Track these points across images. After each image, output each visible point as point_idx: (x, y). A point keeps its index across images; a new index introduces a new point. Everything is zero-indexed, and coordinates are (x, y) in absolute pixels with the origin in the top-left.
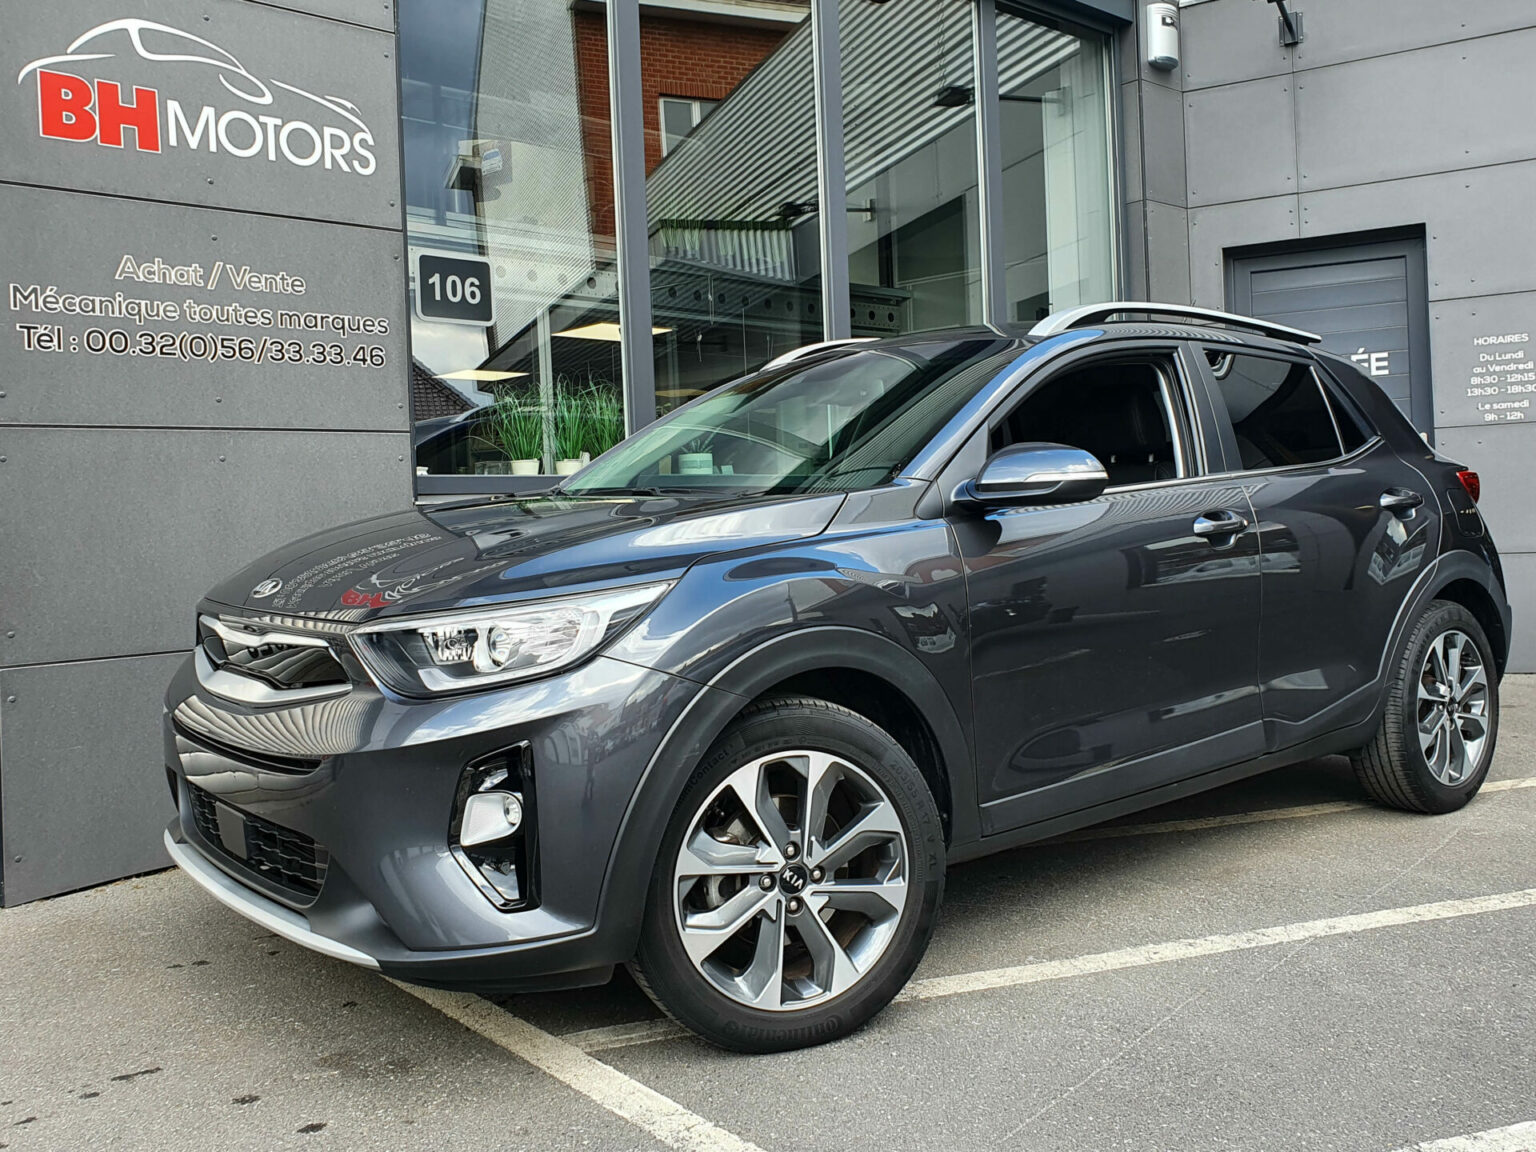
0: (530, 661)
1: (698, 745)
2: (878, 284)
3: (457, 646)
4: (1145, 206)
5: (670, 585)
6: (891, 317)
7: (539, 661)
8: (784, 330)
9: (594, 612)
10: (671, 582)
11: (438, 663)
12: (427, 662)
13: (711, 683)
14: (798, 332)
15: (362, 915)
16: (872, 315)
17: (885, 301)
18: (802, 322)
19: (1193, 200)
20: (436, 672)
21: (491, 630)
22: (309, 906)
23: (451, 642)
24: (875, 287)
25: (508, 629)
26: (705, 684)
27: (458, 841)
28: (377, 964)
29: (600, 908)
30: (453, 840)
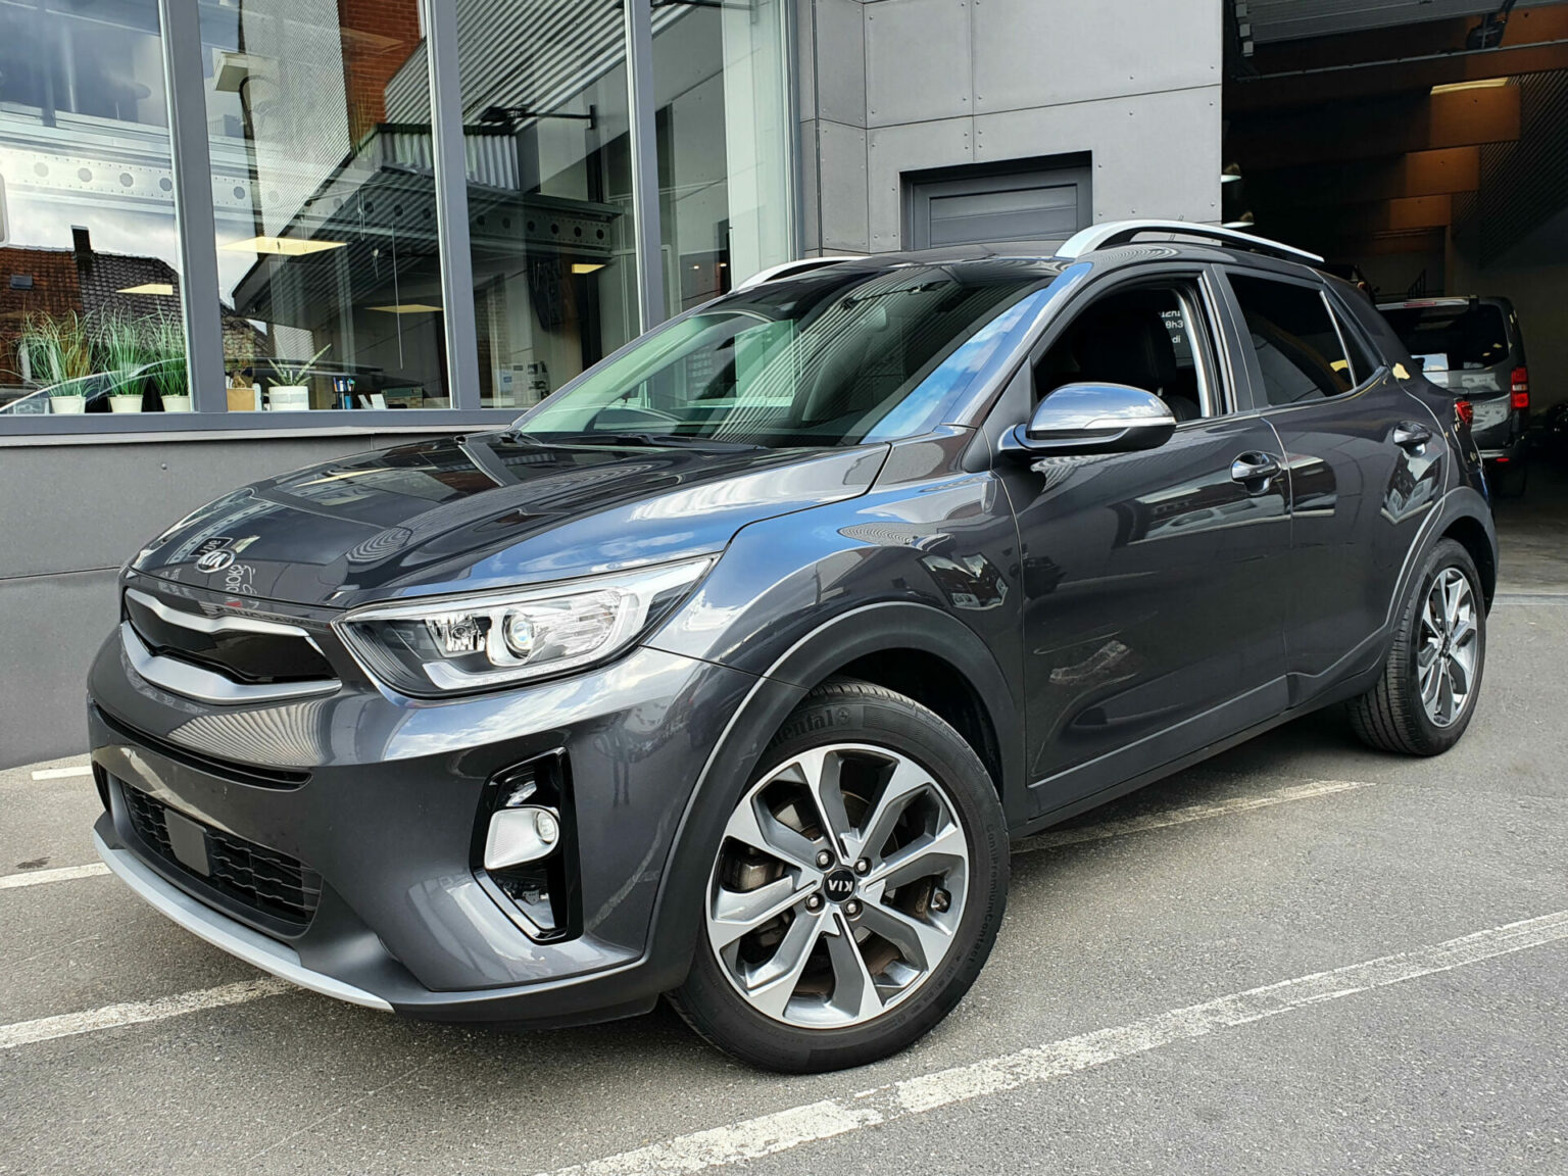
0: (557, 654)
1: (755, 745)
2: (586, 199)
3: (465, 634)
4: (817, 125)
5: (712, 560)
6: (600, 234)
7: (568, 652)
8: (510, 250)
9: (632, 594)
10: (713, 556)
11: (446, 656)
12: (433, 656)
13: (767, 674)
14: (523, 251)
15: (365, 949)
16: (578, 232)
17: (594, 216)
18: (527, 241)
19: (872, 119)
20: (445, 666)
21: (507, 617)
22: (301, 935)
23: (458, 632)
24: (583, 202)
25: (531, 616)
26: (761, 676)
27: (482, 865)
28: (390, 1008)
29: (652, 933)
30: (475, 863)
